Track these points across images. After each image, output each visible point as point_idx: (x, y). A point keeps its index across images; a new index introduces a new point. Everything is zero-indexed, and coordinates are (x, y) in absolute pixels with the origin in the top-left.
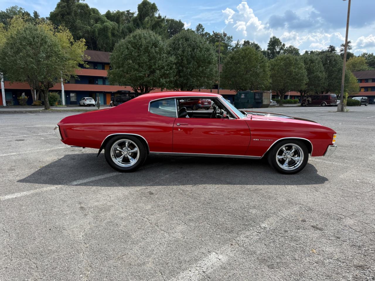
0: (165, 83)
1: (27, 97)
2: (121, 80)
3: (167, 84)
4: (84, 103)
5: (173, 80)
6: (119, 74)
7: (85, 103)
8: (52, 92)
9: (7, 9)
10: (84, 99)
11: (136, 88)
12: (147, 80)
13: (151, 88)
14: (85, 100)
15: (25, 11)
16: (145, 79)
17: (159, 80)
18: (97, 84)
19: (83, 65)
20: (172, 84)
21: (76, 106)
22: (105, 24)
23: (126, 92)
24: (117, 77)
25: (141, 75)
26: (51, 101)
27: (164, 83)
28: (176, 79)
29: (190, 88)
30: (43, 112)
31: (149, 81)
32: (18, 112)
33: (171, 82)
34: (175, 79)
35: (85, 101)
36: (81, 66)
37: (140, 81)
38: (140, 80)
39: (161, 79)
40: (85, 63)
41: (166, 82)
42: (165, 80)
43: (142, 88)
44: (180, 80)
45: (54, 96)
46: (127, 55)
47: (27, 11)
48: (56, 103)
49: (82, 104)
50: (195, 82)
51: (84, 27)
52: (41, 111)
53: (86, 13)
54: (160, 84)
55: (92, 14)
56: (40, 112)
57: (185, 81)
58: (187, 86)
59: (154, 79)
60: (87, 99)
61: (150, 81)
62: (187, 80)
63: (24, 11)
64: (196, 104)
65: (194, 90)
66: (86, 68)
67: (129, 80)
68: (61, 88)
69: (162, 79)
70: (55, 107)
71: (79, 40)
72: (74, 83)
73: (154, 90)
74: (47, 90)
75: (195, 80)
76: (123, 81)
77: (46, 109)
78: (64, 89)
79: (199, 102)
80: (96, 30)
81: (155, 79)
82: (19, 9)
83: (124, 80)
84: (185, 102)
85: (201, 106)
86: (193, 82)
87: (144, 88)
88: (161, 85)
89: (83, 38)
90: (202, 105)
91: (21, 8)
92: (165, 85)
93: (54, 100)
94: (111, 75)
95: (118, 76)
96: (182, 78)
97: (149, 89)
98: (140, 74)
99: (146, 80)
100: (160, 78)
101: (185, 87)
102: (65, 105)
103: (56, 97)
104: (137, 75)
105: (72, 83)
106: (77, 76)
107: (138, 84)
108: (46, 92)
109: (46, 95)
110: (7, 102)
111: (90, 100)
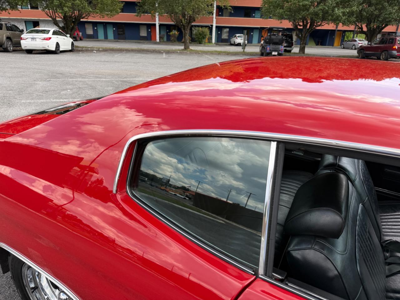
0: (341, 15)
1: (178, 32)
2: (277, 12)
3: (344, 18)
4: (234, 42)
5: (356, 11)
6: (275, 4)
7: (236, 42)
8: (202, 27)
10: (236, 36)
11: (297, 24)
12: (314, 11)
13: (319, 24)
14: (237, 38)
16: (312, 9)
17: (333, 11)
18: (254, 17)
20: (352, 16)
21: (226, 45)
23: (280, 29)
24: (272, 7)
25: (306, 4)
26: (200, 38)
27: (339, 15)
28: (362, 10)
29: (383, 24)
31: (317, 12)
32: (156, 52)
33: (351, 14)
34: (360, 9)
35: (236, 40)
37: (303, 13)
38: (303, 11)
39: (336, 9)
41: (344, 13)
42: (342, 10)
43: (305, 24)
44: (368, 11)
45: (203, 32)
48: (206, 40)
49: (232, 42)
50: (394, 14)
52: (179, 52)
54: (332, 16)
56: (177, 52)
57: (376, 12)
58: (378, 20)
59: (325, 8)
60: (238, 36)
61: (319, 12)
62: (380, 10)
64: (388, 51)
65: (389, 26)
67: (288, 12)
68: (213, 23)
69: (338, 9)
73: (323, 25)
74: (188, 25)
75: (394, 11)
76: (279, 13)
77: (186, 49)
78: (216, 24)
79: (394, 47)
81: (327, 9)
83: (281, 11)
84: (370, 46)
85: (395, 55)
86: (391, 13)
87: (308, 23)
88: (335, 19)
90: (398, 52)
92: (342, 18)
93: (203, 37)
94: (265, 4)
95: (274, 6)
96: (373, 7)
97: (315, 24)
98: (305, 2)
99: (312, 11)
100: (334, 7)
101: (375, 21)
102: (215, 43)
103: (205, 34)
104: (301, 4)
105: (226, 16)
106: (230, 7)
107: (300, 17)
108: (187, 27)
109: (186, 32)
110: (160, 37)
111: (241, 38)
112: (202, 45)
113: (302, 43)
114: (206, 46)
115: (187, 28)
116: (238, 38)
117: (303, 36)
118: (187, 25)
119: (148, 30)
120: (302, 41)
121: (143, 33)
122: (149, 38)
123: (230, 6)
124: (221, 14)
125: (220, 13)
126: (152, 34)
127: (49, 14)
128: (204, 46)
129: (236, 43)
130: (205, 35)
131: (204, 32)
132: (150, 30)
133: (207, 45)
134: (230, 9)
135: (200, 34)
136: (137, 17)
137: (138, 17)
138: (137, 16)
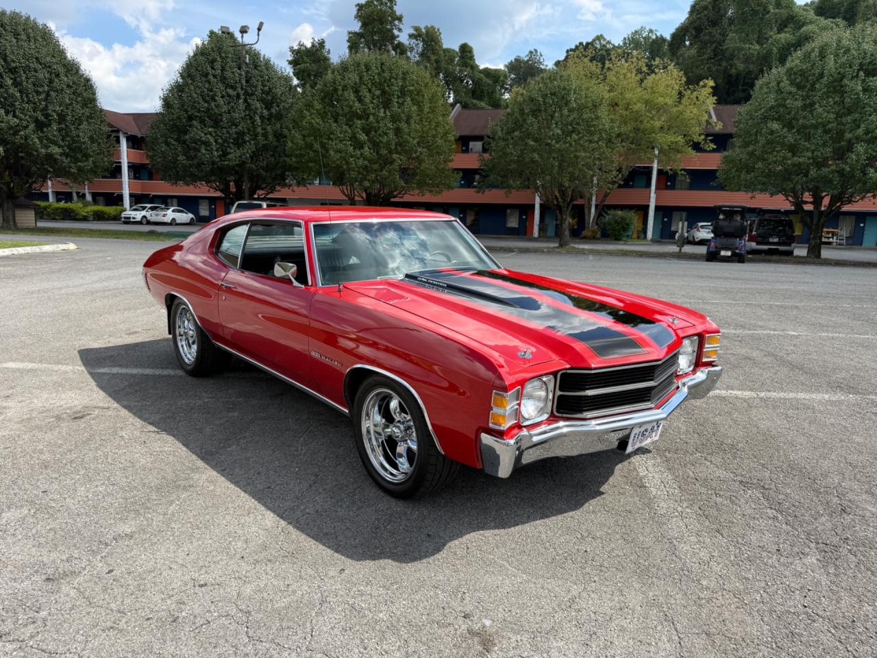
1: (574, 219)
4: (693, 237)
6: (740, 163)
8: (621, 210)
9: (625, 39)
10: (698, 225)
12: (819, 174)
14: (698, 229)
15: (658, 34)
17: (864, 173)
19: (699, 143)
22: (804, 29)
24: (734, 170)
26: (616, 230)
30: (550, 252)
32: (505, 250)
35: (698, 233)
36: (697, 147)
40: (705, 140)
45: (623, 219)
46: (772, 107)
47: (661, 35)
48: (635, 234)
51: (742, 49)
52: (545, 250)
53: (755, 13)
55: (772, 11)
56: (543, 252)
60: (702, 227)
63: (656, 35)
66: (705, 151)
68: (649, 202)
70: (623, 242)
71: (698, 84)
72: (685, 189)
77: (561, 245)
78: (656, 202)
80: (775, 50)
81: (850, 170)
82: (647, 33)
89: (708, 79)
91: (651, 31)
93: (623, 228)
94: (722, 165)
95: (738, 167)
102: (652, 240)
103: (627, 221)
104: (790, 162)
105: (681, 189)
106: (683, 172)
108: (565, 209)
109: (564, 217)
110: (540, 230)
111: (708, 230)
112: (621, 242)
113: (812, 236)
114: (629, 245)
115: (566, 211)
116: (701, 230)
117: (815, 222)
118: (566, 205)
119: (522, 217)
120: (813, 233)
121: (513, 223)
122: (523, 232)
123: (681, 170)
124: (672, 184)
125: (669, 184)
126: (527, 223)
127: (346, 192)
128: (625, 244)
129: (697, 240)
130: (628, 224)
131: (625, 219)
132: (524, 217)
133: (630, 243)
134: (682, 175)
135: (616, 222)
136: (478, 194)
137: (481, 194)
138: (478, 192)
